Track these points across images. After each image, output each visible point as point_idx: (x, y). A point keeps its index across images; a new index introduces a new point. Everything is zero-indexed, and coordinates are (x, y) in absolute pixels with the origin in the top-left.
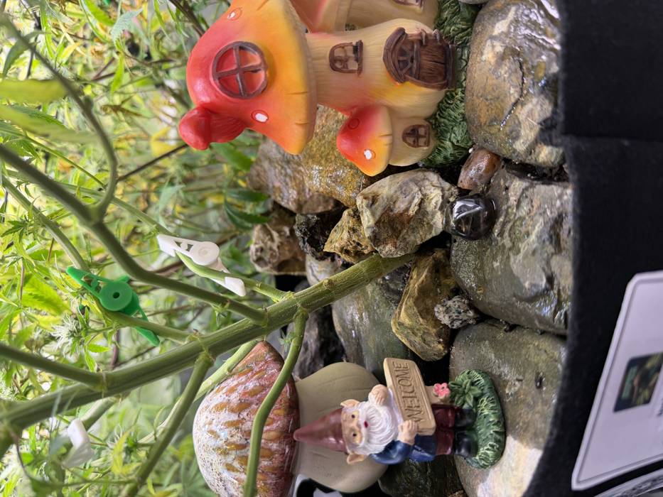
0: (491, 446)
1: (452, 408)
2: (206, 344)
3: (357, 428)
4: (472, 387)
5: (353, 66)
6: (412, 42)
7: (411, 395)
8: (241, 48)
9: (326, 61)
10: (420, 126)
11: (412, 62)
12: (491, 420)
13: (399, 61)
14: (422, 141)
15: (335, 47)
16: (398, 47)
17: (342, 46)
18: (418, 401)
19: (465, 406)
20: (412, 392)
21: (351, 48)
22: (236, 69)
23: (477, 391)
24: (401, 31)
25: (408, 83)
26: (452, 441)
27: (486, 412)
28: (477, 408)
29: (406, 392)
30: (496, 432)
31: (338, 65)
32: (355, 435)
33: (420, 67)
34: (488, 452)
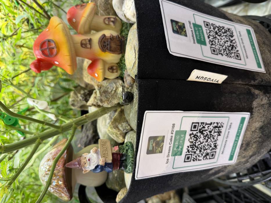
0: (131, 165)
1: (119, 154)
2: (39, 136)
3: (86, 162)
4: (126, 147)
5: (89, 46)
6: (108, 39)
7: (106, 150)
8: (49, 41)
9: (80, 45)
10: (114, 66)
11: (108, 45)
12: (130, 156)
13: (103, 45)
14: (115, 71)
15: (82, 40)
16: (103, 40)
17: (85, 40)
18: (108, 152)
19: (124, 153)
20: (106, 149)
21: (88, 40)
22: (47, 48)
23: (127, 148)
24: (104, 36)
25: (107, 53)
26: (119, 165)
27: (129, 154)
28: (127, 154)
29: (104, 149)
30: (132, 160)
31: (83, 46)
32: (85, 164)
33: (111, 47)
34: (130, 167)
